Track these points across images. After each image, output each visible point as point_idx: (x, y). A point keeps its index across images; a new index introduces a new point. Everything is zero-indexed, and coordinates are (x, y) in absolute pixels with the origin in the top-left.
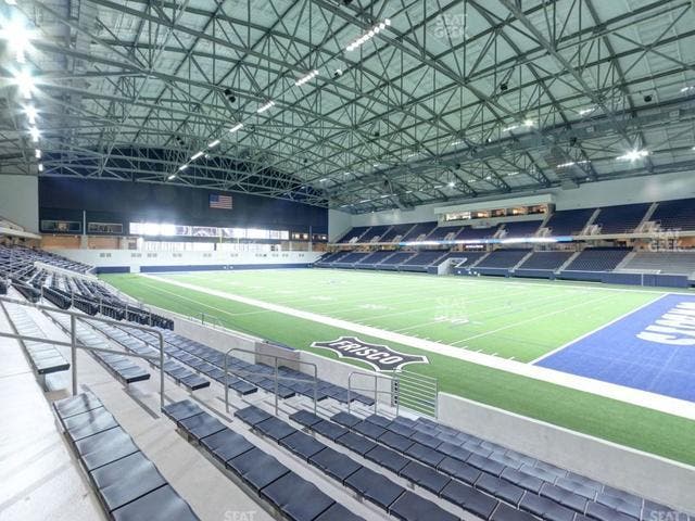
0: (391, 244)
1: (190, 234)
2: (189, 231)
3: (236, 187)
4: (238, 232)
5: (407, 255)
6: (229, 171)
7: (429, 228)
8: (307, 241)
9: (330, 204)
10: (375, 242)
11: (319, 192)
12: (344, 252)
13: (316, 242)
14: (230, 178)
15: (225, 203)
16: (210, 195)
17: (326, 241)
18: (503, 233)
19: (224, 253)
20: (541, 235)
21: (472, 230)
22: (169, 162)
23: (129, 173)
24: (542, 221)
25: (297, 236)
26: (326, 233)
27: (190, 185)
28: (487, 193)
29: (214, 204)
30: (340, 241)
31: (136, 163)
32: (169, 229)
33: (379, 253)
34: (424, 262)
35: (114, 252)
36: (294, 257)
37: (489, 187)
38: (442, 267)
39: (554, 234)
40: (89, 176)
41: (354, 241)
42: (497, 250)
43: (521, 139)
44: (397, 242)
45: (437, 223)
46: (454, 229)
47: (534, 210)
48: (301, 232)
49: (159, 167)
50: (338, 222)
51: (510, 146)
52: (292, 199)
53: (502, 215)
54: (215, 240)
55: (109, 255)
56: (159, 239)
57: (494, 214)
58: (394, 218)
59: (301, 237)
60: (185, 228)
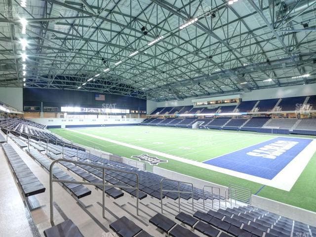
0: (174, 115)
1: (86, 111)
2: (86, 110)
3: (106, 91)
4: (108, 110)
5: (180, 120)
6: (104, 85)
7: (190, 108)
8: (138, 114)
9: (148, 97)
10: (167, 114)
11: (142, 93)
12: (153, 118)
13: (141, 114)
14: (104, 87)
15: (102, 98)
16: (95, 95)
17: (146, 114)
18: (220, 111)
19: (101, 119)
20: (235, 112)
21: (207, 109)
22: (78, 82)
23: (61, 86)
24: (236, 106)
25: (133, 112)
26: (145, 110)
27: (86, 90)
28: (214, 93)
29: (97, 99)
30: (152, 114)
31: (64, 82)
32: (78, 109)
33: (169, 119)
34: (186, 123)
35: (54, 119)
36: (132, 121)
37: (215, 91)
38: (194, 125)
39: (240, 111)
40: (44, 88)
41: (158, 113)
42: (217, 118)
44: (176, 114)
45: (192, 106)
46: (200, 109)
47: (234, 101)
48: (135, 110)
49: (74, 84)
50: (151, 105)
52: (131, 96)
53: (220, 103)
54: (97, 114)
55: (52, 121)
56: (73, 113)
57: (217, 102)
58: (175, 104)
59: (135, 112)
60: (84, 108)
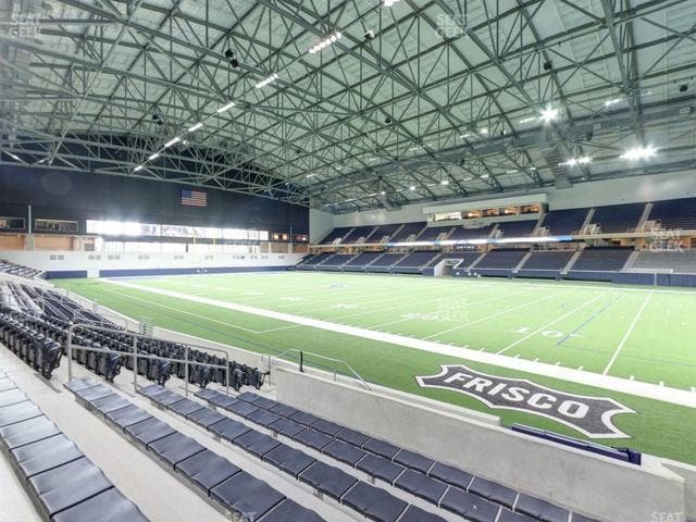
0: (376, 246)
1: (158, 234)
2: (157, 229)
3: (212, 182)
4: (212, 232)
5: (397, 257)
6: (205, 162)
7: (418, 229)
8: (287, 242)
9: (312, 202)
10: (361, 243)
11: (300, 190)
12: (326, 254)
13: (296, 242)
14: (205, 171)
15: (199, 199)
16: (180, 190)
17: (307, 242)
18: (499, 232)
19: (198, 255)
20: (539, 235)
21: (464, 230)
22: (134, 150)
23: (86, 162)
24: (537, 221)
25: (276, 237)
26: (306, 231)
27: (158, 178)
28: (479, 192)
29: (185, 201)
30: (322, 243)
31: (95, 149)
32: (134, 227)
33: (366, 255)
34: (418, 264)
35: (67, 254)
36: (274, 259)
37: (483, 186)
38: (438, 268)
39: (553, 232)
40: (35, 165)
41: (337, 242)
42: (493, 250)
43: (522, 136)
44: (385, 243)
45: (425, 223)
46: (446, 229)
47: (526, 210)
48: (281, 231)
49: (124, 156)
50: (319, 222)
51: (512, 143)
52: (272, 198)
53: (493, 215)
54: (188, 241)
55: (61, 257)
56: (122, 239)
57: (485, 214)
58: (380, 218)
59: (281, 237)
60: (151, 226)
